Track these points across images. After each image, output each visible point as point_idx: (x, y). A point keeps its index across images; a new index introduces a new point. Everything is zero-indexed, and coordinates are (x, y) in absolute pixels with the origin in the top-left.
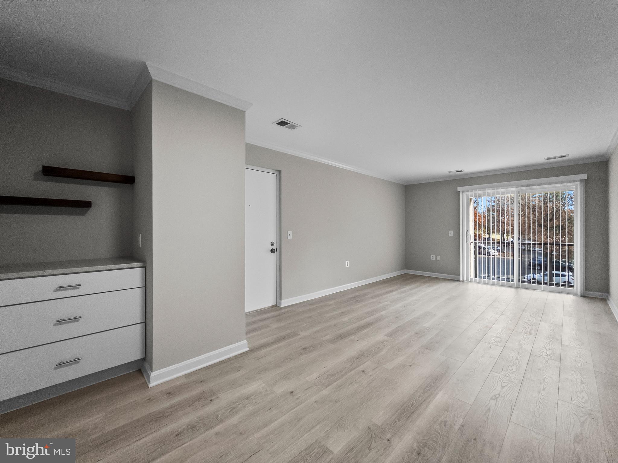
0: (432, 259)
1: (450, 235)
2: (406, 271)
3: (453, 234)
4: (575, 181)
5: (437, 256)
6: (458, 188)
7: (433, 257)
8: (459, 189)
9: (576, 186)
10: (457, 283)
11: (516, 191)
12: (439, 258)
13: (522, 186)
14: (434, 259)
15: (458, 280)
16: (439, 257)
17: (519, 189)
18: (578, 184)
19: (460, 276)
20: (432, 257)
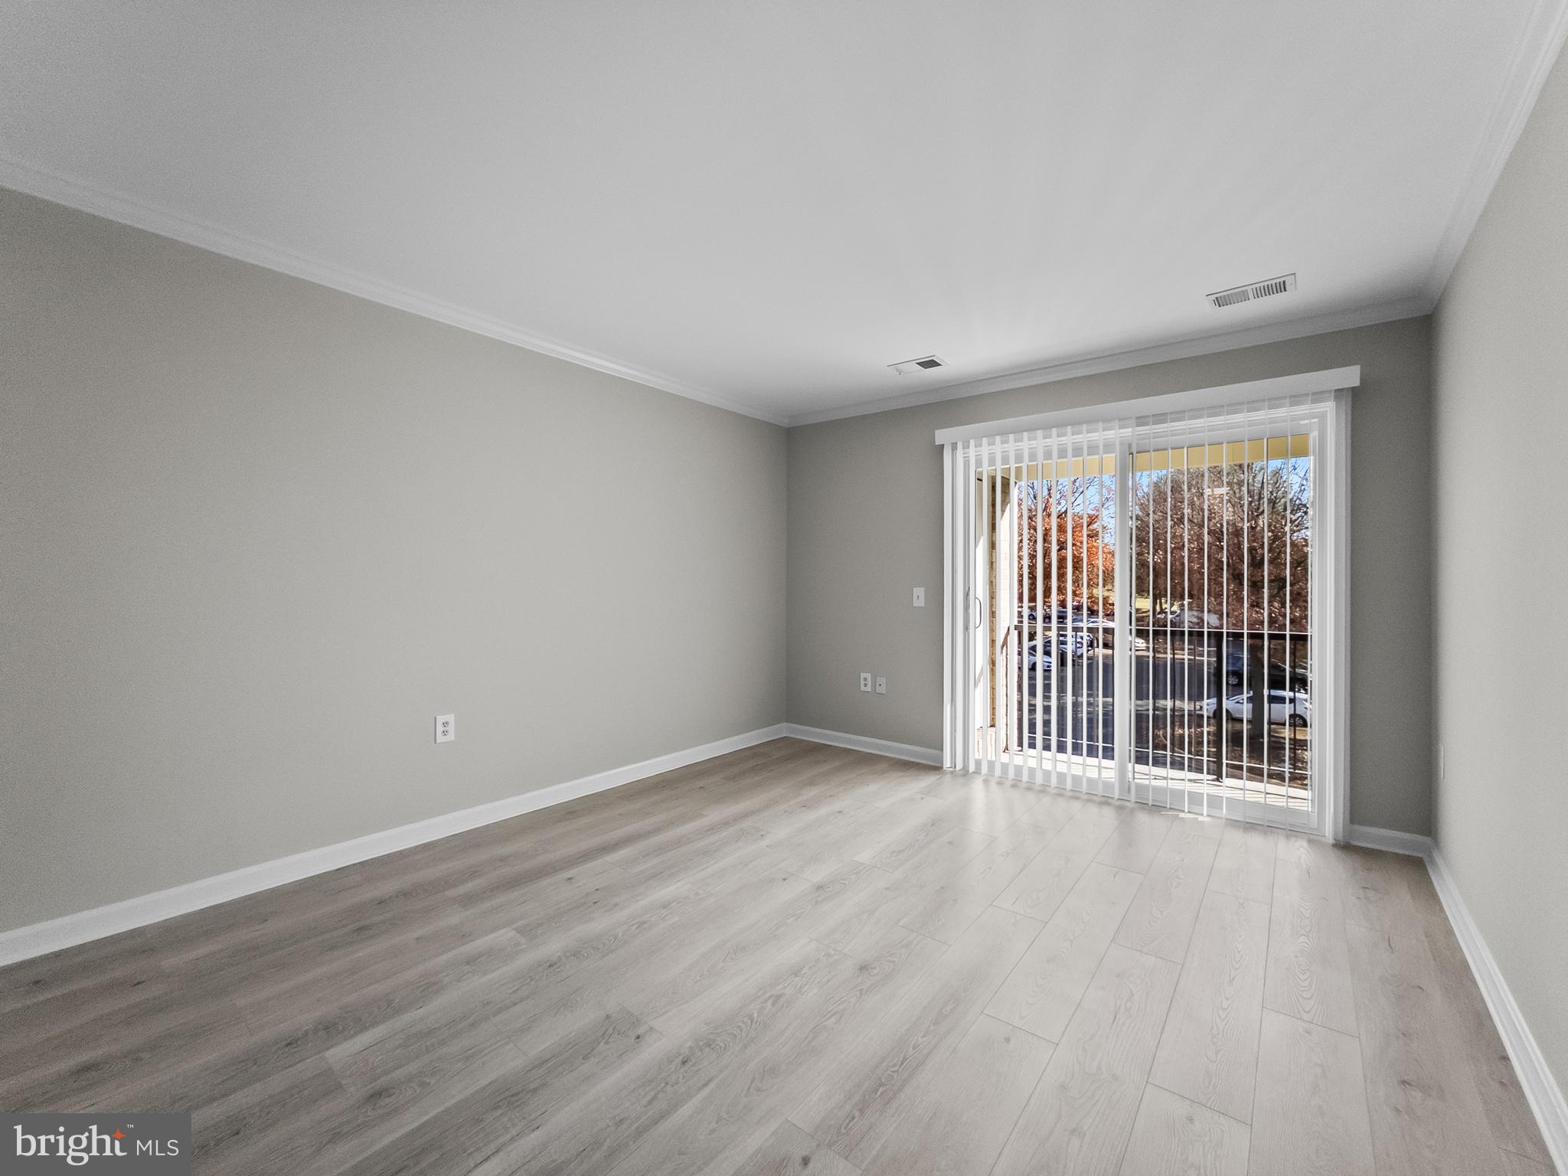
0: (863, 688)
1: (916, 603)
2: (783, 730)
3: (925, 603)
4: (1318, 396)
5: (878, 679)
6: (937, 432)
7: (865, 679)
8: (942, 436)
9: (1322, 417)
10: (928, 780)
11: (1121, 444)
12: (884, 686)
13: (1141, 421)
14: (869, 689)
15: (936, 768)
16: (882, 680)
17: (1127, 432)
18: (1329, 407)
19: (942, 749)
20: (862, 682)
